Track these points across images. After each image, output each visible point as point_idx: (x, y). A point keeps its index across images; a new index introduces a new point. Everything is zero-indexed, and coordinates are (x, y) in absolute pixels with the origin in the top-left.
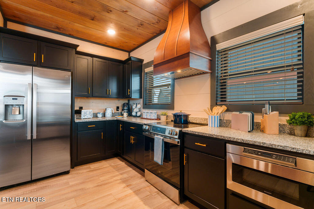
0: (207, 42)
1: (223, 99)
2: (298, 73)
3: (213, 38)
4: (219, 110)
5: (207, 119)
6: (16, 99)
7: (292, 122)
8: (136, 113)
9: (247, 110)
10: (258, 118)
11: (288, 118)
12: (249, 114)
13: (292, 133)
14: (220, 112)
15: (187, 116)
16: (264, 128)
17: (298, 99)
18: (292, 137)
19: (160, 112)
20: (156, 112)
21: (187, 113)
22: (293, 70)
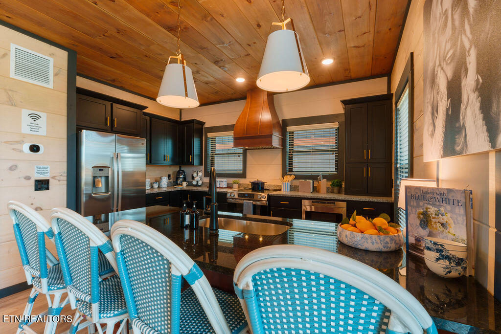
0: (278, 123)
1: (291, 170)
2: (336, 156)
3: (284, 121)
4: (289, 178)
5: (281, 186)
6: (103, 170)
7: (333, 185)
8: (197, 182)
9: (309, 179)
10: (316, 184)
11: (331, 183)
12: (311, 181)
13: (332, 192)
14: (290, 180)
15: (263, 184)
16: (319, 190)
17: (336, 171)
18: (333, 194)
19: (231, 180)
20: (226, 180)
21: (263, 181)
22: (333, 154)
